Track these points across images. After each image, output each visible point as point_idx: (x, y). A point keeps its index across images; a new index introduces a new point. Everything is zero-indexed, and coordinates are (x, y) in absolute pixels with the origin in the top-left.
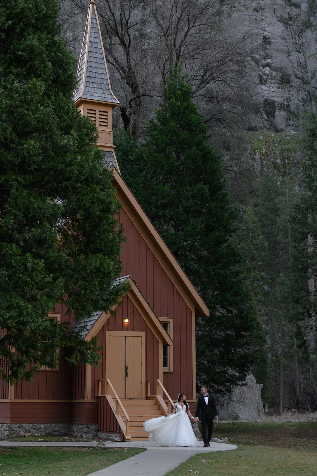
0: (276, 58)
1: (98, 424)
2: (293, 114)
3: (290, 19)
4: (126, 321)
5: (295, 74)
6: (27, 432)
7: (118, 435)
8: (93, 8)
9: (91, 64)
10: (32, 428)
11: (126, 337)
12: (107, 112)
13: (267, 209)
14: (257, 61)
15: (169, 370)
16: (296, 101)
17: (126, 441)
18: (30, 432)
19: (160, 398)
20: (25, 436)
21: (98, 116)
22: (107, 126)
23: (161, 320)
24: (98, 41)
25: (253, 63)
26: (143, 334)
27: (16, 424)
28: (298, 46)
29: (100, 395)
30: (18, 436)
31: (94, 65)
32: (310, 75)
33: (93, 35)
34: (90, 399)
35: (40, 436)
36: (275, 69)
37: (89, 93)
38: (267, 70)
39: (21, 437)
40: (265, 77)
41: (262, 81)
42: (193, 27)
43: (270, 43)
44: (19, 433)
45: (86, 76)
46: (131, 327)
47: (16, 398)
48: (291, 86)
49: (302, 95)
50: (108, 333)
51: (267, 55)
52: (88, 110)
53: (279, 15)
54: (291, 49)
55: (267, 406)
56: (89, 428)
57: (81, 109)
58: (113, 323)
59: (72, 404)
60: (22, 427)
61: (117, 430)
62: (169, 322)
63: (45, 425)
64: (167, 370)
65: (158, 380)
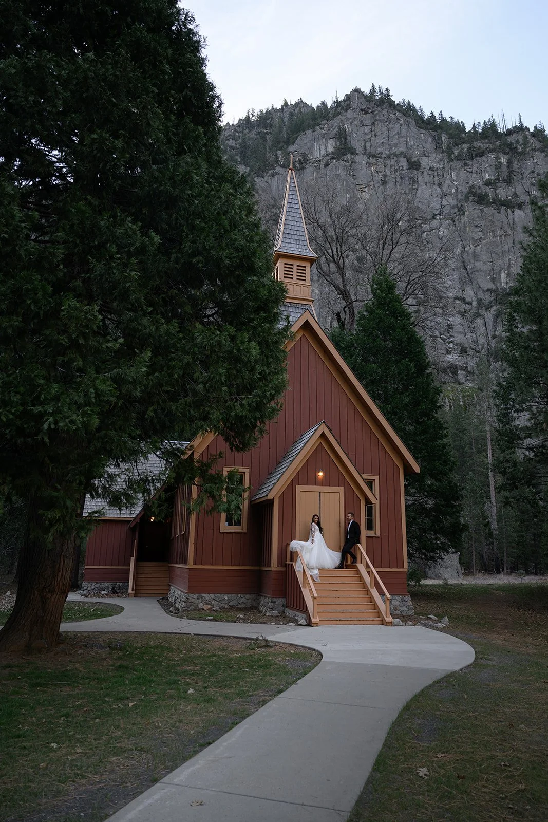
0: (457, 337)
1: (286, 598)
2: (470, 372)
3: (465, 312)
4: (321, 474)
5: (470, 347)
6: (207, 604)
7: (304, 616)
8: (292, 174)
9: (288, 222)
10: (213, 599)
11: (320, 492)
12: (305, 267)
13: (457, 430)
14: (444, 340)
15: (375, 534)
16: (472, 364)
17: (312, 625)
18: (211, 604)
19: (361, 567)
20: (203, 609)
21: (295, 270)
22: (305, 280)
23: (365, 477)
24: (296, 202)
25: (442, 341)
26: (341, 490)
27: (195, 594)
28: (472, 329)
29: (288, 562)
30: (195, 609)
31: (292, 223)
32: (480, 347)
33: (291, 196)
34: (277, 566)
35: (219, 610)
36: (457, 345)
37: (286, 248)
38: (451, 345)
39: (200, 610)
40: (450, 350)
41: (448, 353)
42: (396, 246)
43: (452, 328)
44: (197, 606)
45: (284, 233)
46: (326, 482)
47: (195, 563)
48: (468, 355)
49: (476, 360)
50: (299, 488)
51: (451, 336)
52: (285, 264)
53: (457, 310)
54: (466, 331)
56: (274, 602)
57: (278, 264)
58: (304, 476)
59: (260, 571)
60: (202, 598)
61: (303, 608)
62: (374, 480)
63: (230, 596)
64: (371, 533)
65: (359, 545)
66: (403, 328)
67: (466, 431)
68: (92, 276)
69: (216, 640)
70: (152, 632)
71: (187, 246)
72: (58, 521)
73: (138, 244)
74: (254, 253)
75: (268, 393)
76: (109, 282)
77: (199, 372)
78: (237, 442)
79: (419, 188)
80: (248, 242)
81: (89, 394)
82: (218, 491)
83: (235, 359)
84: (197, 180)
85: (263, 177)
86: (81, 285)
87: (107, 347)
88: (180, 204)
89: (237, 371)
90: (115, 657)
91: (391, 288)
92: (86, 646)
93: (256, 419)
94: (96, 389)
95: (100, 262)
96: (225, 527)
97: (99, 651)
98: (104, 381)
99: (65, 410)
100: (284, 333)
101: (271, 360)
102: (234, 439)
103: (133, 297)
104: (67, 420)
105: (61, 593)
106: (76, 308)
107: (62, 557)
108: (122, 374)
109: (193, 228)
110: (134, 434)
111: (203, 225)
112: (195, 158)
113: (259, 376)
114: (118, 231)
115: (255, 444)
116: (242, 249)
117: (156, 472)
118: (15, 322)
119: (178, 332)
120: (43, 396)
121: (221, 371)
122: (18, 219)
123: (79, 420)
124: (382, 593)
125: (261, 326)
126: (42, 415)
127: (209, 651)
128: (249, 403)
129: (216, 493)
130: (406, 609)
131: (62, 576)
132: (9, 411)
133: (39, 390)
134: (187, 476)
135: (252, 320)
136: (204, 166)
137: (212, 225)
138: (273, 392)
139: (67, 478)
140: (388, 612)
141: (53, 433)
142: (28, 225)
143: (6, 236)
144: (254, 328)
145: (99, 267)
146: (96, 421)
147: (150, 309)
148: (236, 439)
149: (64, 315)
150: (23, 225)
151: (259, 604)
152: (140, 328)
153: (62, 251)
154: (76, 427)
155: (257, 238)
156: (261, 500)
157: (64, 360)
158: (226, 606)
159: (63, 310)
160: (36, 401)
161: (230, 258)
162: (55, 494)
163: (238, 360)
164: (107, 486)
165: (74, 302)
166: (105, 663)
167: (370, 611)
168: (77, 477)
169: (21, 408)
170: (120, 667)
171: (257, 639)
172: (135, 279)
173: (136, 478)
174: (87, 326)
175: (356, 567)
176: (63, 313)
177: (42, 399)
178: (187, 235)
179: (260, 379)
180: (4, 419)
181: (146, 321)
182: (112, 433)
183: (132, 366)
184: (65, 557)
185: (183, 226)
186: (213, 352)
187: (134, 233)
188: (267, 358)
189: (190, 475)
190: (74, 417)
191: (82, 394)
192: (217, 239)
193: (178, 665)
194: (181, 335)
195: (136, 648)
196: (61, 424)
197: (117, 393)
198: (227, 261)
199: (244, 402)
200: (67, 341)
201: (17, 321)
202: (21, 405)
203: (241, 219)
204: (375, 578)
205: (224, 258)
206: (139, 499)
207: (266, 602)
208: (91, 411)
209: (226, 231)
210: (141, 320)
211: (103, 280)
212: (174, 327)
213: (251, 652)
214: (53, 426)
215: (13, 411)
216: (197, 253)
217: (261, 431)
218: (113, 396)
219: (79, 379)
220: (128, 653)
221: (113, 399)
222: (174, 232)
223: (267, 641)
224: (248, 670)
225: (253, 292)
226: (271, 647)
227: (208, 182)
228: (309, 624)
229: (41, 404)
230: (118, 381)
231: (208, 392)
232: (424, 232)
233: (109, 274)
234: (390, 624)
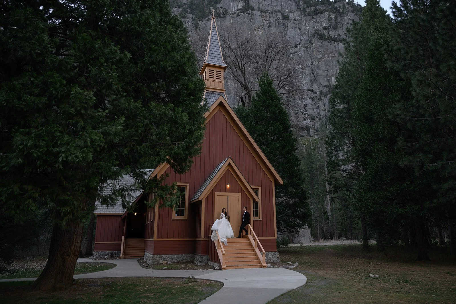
0: (309, 111)
1: (209, 255)
2: (316, 130)
3: (314, 98)
4: (228, 186)
5: (316, 116)
6: (164, 260)
7: (218, 265)
8: (214, 20)
10: (168, 258)
11: (228, 196)
12: (221, 72)
13: (309, 161)
14: (302, 113)
15: (259, 219)
16: (317, 126)
17: (222, 269)
18: (167, 261)
19: (250, 237)
20: (162, 264)
21: (215, 73)
22: (220, 79)
23: (253, 187)
26: (240, 194)
27: (158, 255)
28: (317, 107)
30: (158, 264)
31: (213, 47)
32: (322, 117)
33: (213, 33)
34: (204, 238)
35: (171, 264)
36: (309, 115)
37: (210, 61)
38: (306, 115)
39: (160, 264)
40: (305, 118)
41: (305, 119)
42: (273, 61)
43: (307, 106)
44: (159, 262)
45: (209, 53)
46: (232, 190)
47: (158, 238)
48: (315, 121)
49: (319, 123)
50: (216, 194)
51: (306, 110)
52: (210, 70)
53: (309, 97)
54: (314, 108)
55: (313, 238)
56: (203, 258)
57: (206, 70)
58: (219, 187)
59: (195, 241)
60: (162, 257)
61: (218, 260)
62: (259, 189)
63: (178, 255)
64: (257, 218)
65: (249, 224)
66: (276, 106)
67: (314, 162)
68: (91, 75)
69: (167, 280)
70: (130, 277)
71: (147, 59)
72: (69, 213)
73: (118, 58)
74: (185, 64)
75: (193, 141)
76: (101, 79)
77: (154, 130)
78: (178, 168)
79: (288, 30)
80: (182, 58)
81: (87, 141)
82: (165, 195)
83: (174, 122)
84: (153, 23)
85: (203, 21)
86: (84, 80)
87: (98, 115)
88: (143, 36)
89: (177, 129)
90: (106, 291)
91: (270, 84)
92: (89, 286)
93: (186, 155)
94: (91, 138)
95: (95, 67)
96: (175, 216)
97: (97, 288)
98: (96, 134)
99: (72, 150)
100: (204, 108)
101: (196, 122)
102: (177, 166)
103: (114, 87)
104: (73, 156)
105: (74, 256)
106: (80, 93)
107: (75, 235)
108: (107, 130)
109: (150, 49)
110: (115, 164)
111: (156, 48)
112: (153, 10)
113: (188, 131)
114: (106, 50)
115: (189, 169)
116: (178, 62)
117: (129, 185)
118: (43, 100)
119: (142, 107)
120: (59, 142)
121: (165, 128)
122: (46, 42)
123: (80, 156)
124: (261, 251)
125: (190, 104)
126: (59, 153)
127: (161, 286)
128: (182, 146)
129: (164, 196)
130: (276, 259)
131: (75, 246)
132: (39, 151)
133: (57, 139)
134: (147, 187)
135: (185, 101)
136: (158, 15)
137: (161, 48)
138: (195, 140)
139: (75, 189)
140: (264, 261)
141: (66, 163)
142: (52, 46)
143: (39, 51)
144: (186, 105)
145: (94, 70)
146: (90, 156)
147: (125, 94)
148: (178, 167)
149: (73, 97)
150: (49, 45)
151: (194, 259)
152: (120, 104)
153: (73, 61)
154: (78, 159)
155: (187, 56)
156: (195, 201)
157: (73, 122)
158: (176, 262)
159: (72, 94)
160: (55, 145)
161: (171, 67)
162: (67, 198)
163: (176, 123)
164: (99, 193)
165: (79, 90)
166: (99, 294)
167: (254, 260)
168: (81, 188)
169: (46, 149)
170: (108, 296)
171: (189, 278)
172: (116, 77)
173: (118, 188)
174: (86, 103)
175: (248, 237)
176: (73, 96)
177: (58, 144)
178: (147, 53)
179: (189, 133)
180: (36, 155)
181: (123, 100)
182: (102, 163)
183: (114, 126)
184: (77, 235)
185: (145, 48)
186: (161, 118)
187: (116, 51)
188: (194, 121)
189: (149, 187)
190: (78, 154)
191: (83, 141)
192: (164, 56)
193: (142, 293)
194: (144, 109)
195: (119, 286)
196: (70, 158)
197: (104, 141)
198: (169, 68)
199: (180, 146)
200: (74, 111)
201: (44, 100)
202: (46, 147)
203: (179, 45)
204: (258, 242)
205: (167, 66)
206: (118, 200)
207: (198, 258)
208: (88, 150)
209: (169, 52)
210: (120, 100)
211: (97, 77)
212: (139, 104)
213: (185, 285)
214: (64, 159)
215: (41, 151)
216: (152, 63)
217: (190, 162)
218: (101, 142)
219: (81, 133)
220: (113, 288)
221: (102, 144)
222: (140, 51)
223: (195, 278)
224: (181, 294)
225: (186, 85)
226: (197, 282)
227: (160, 24)
228: (221, 269)
229: (58, 147)
230: (105, 134)
231: (158, 140)
232: (291, 54)
233: (100, 74)
234: (265, 267)
